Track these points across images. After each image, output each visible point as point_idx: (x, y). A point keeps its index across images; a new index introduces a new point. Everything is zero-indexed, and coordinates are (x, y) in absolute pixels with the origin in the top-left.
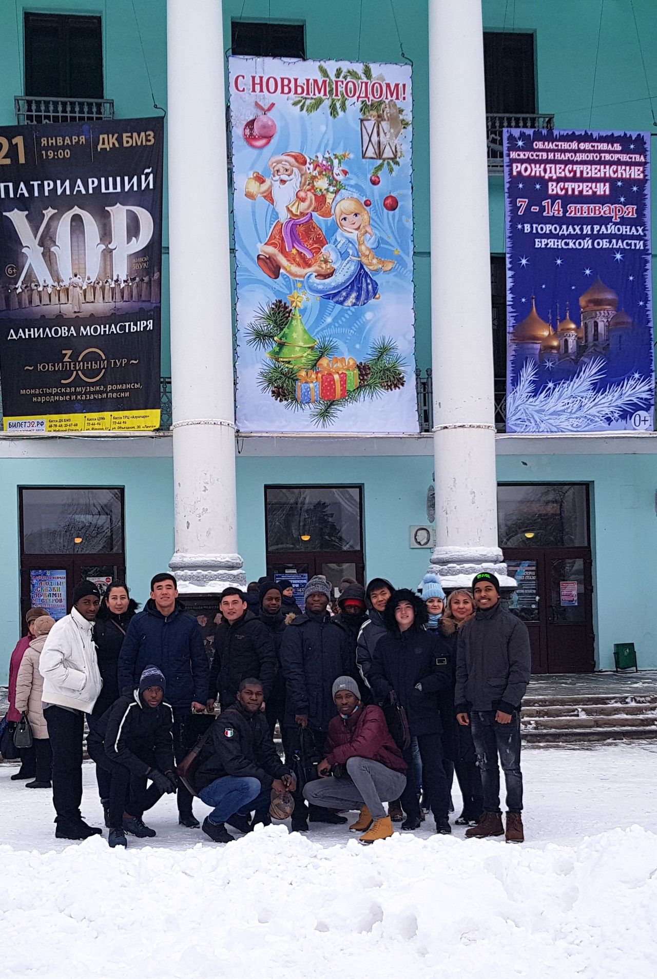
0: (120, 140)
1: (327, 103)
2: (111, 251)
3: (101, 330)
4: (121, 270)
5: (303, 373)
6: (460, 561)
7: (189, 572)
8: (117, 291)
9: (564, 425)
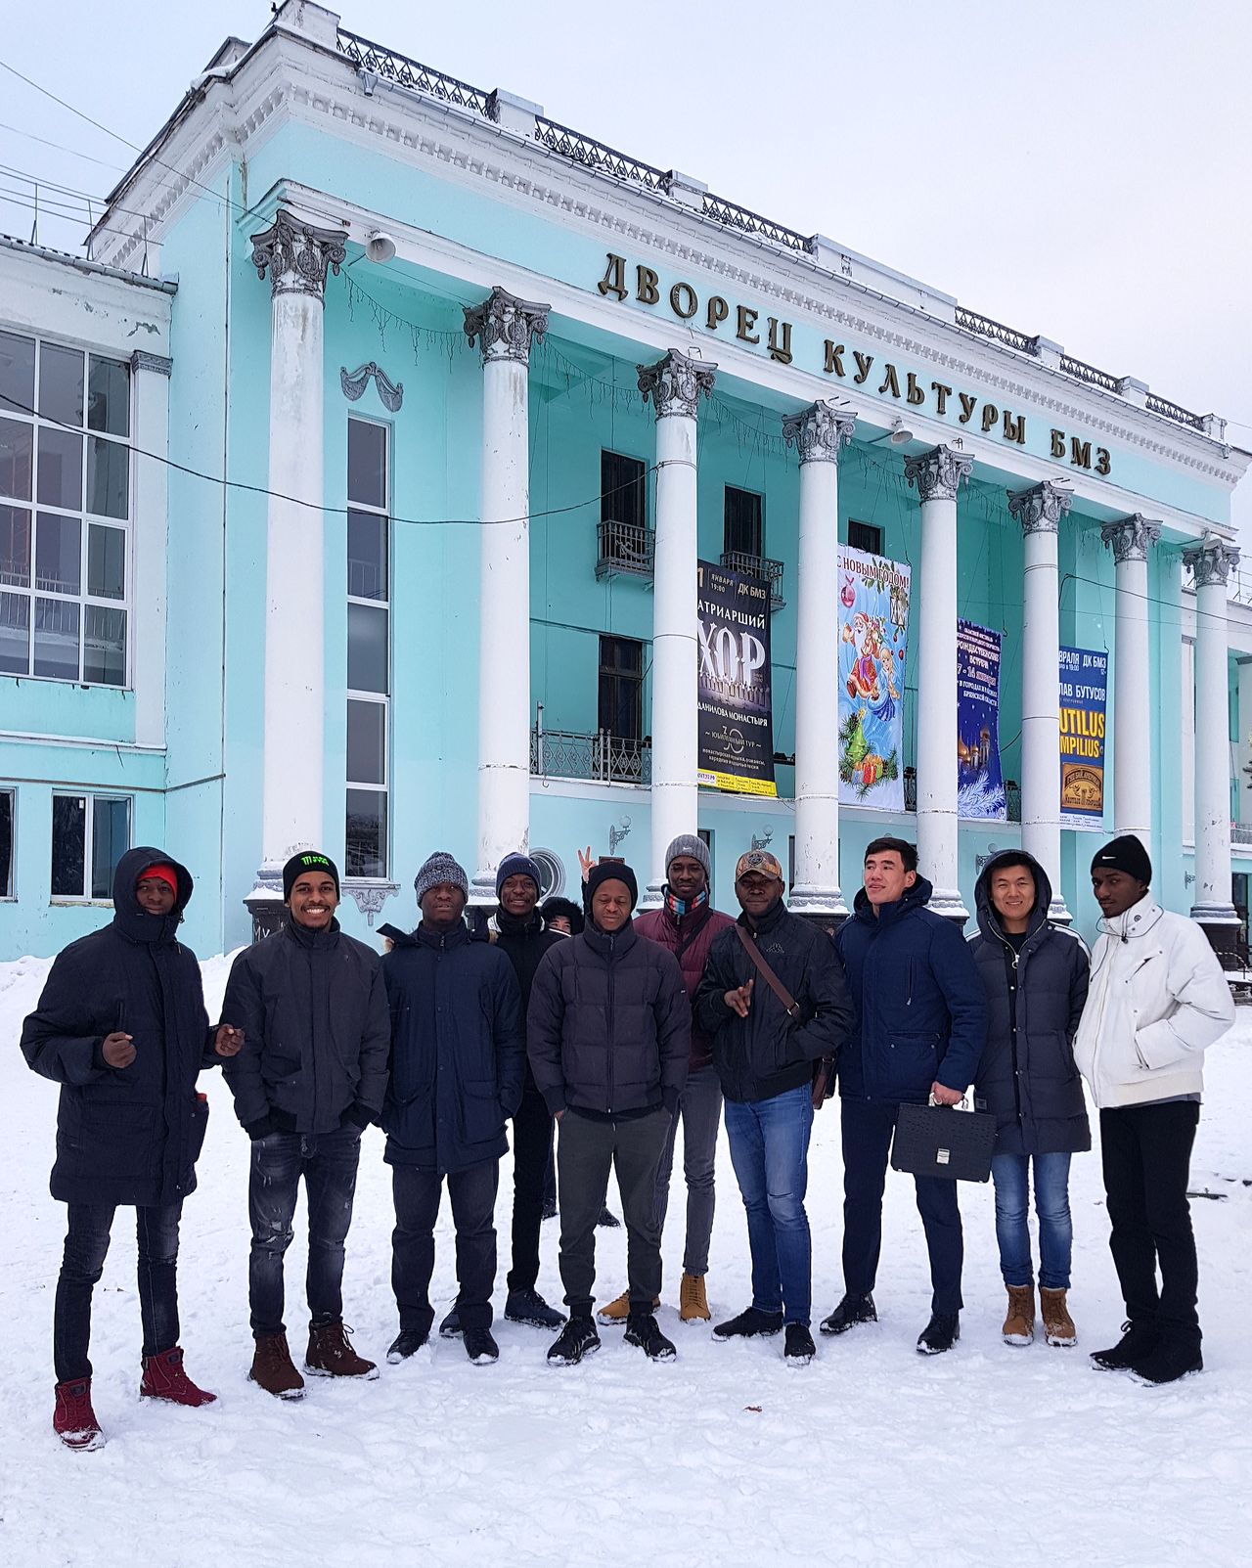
0: (749, 589)
1: (876, 583)
2: (742, 663)
3: (739, 717)
4: (748, 679)
5: (857, 764)
6: (947, 899)
7: (823, 899)
8: (746, 692)
9: (969, 812)
